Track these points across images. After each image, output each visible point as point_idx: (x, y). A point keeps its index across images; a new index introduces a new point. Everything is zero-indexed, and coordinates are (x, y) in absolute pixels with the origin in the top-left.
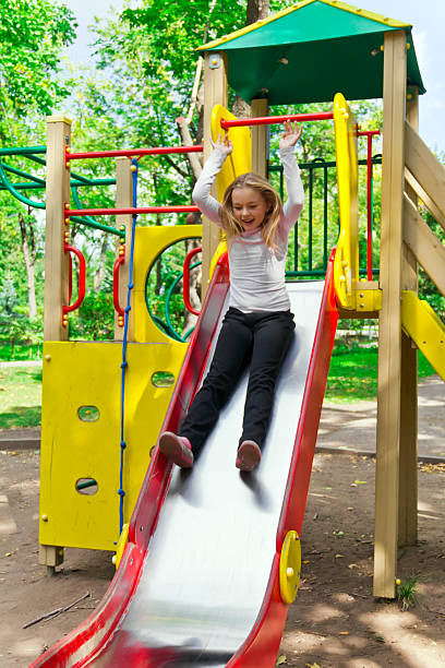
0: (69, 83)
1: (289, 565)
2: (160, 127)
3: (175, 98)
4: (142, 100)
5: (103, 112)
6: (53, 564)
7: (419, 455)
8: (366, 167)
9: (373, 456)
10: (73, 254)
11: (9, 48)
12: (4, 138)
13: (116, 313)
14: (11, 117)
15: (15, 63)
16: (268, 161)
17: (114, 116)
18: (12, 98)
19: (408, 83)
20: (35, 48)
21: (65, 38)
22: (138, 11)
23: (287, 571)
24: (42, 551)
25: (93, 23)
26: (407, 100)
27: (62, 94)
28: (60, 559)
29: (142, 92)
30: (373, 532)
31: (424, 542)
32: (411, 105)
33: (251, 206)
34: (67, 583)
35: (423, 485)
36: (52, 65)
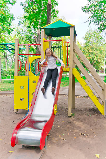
0: (14, 28)
1: (55, 109)
2: (30, 37)
5: (20, 34)
6: (16, 112)
7: (76, 95)
8: (67, 47)
9: (68, 95)
10: (19, 61)
11: (3, 22)
12: (1, 38)
13: (26, 71)
14: (2, 34)
15: (4, 25)
16: (51, 46)
17: (22, 34)
18: (3, 31)
19: (74, 34)
20: (7, 22)
21: (13, 20)
23: (55, 110)
24: (14, 110)
25: (18, 17)
26: (74, 37)
27: (12, 30)
29: (27, 30)
30: (68, 107)
31: (76, 108)
32: (75, 37)
33: (49, 53)
34: (18, 115)
35: (76, 100)
36: (10, 25)
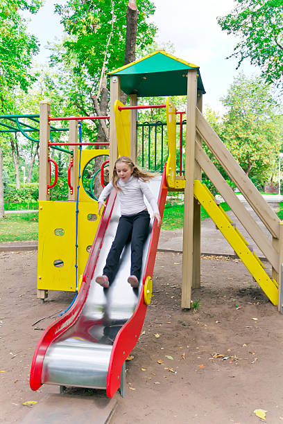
0: (36, 75)
2: (81, 97)
3: (89, 83)
4: (72, 83)
5: (53, 89)
6: (43, 297)
7: (202, 252)
8: (179, 126)
9: (181, 252)
10: (52, 163)
11: (7, 57)
12: (2, 100)
13: (69, 188)
14: (6, 89)
15: (10, 64)
16: (137, 122)
17: (58, 90)
18: (8, 81)
19: (198, 89)
20: (19, 57)
21: (34, 51)
22: (72, 43)
23: (148, 291)
24: (38, 292)
26: (197, 97)
27: (33, 80)
28: (46, 296)
29: (72, 80)
30: (181, 284)
31: (203, 287)
32: (199, 98)
33: (125, 170)
34: (50, 306)
35: (204, 264)
36: (28, 65)
